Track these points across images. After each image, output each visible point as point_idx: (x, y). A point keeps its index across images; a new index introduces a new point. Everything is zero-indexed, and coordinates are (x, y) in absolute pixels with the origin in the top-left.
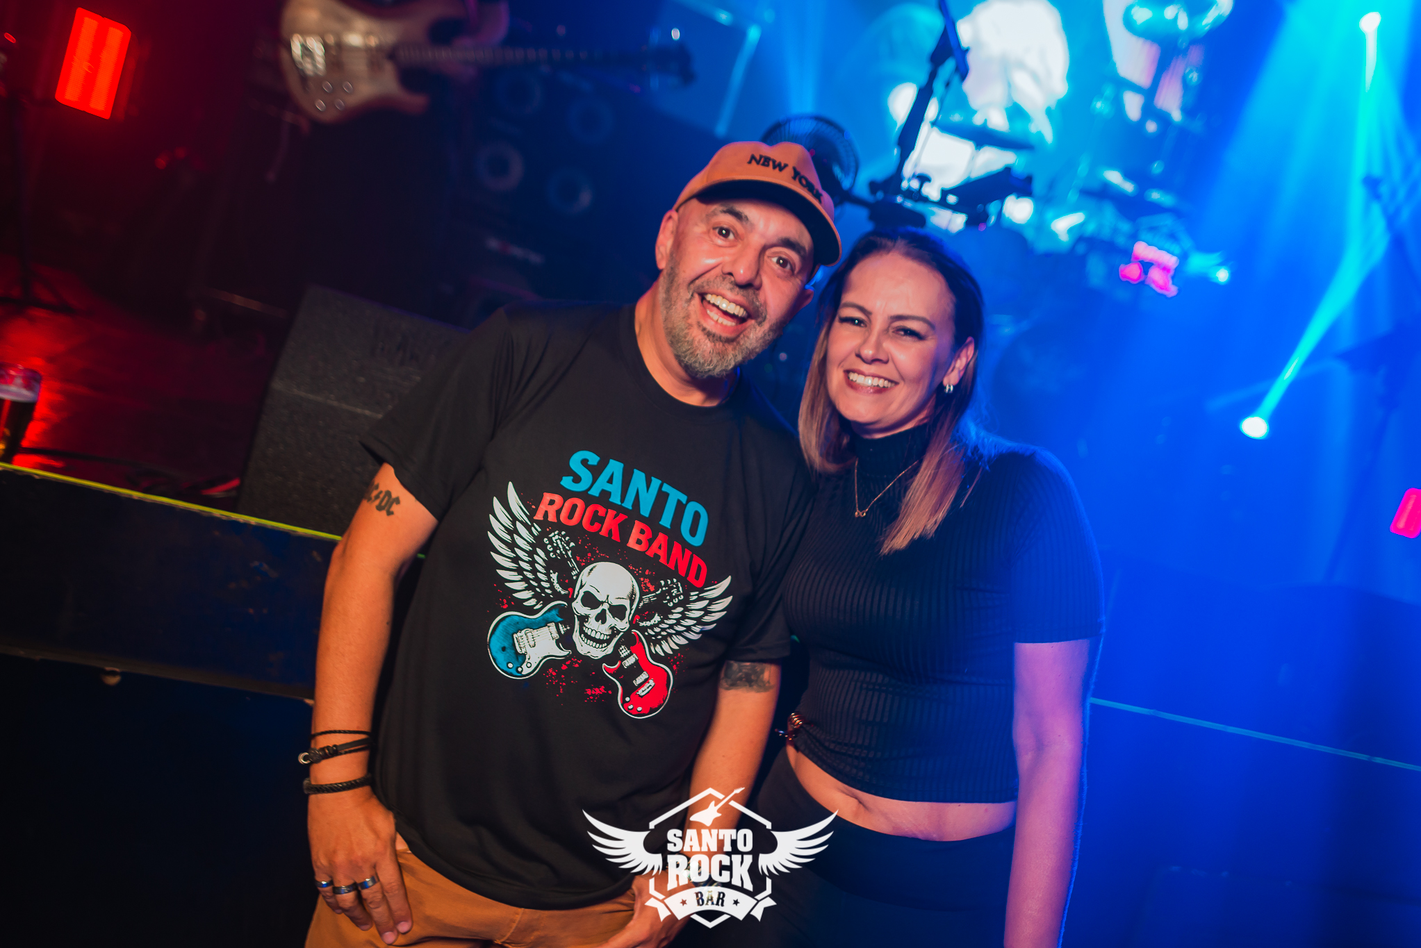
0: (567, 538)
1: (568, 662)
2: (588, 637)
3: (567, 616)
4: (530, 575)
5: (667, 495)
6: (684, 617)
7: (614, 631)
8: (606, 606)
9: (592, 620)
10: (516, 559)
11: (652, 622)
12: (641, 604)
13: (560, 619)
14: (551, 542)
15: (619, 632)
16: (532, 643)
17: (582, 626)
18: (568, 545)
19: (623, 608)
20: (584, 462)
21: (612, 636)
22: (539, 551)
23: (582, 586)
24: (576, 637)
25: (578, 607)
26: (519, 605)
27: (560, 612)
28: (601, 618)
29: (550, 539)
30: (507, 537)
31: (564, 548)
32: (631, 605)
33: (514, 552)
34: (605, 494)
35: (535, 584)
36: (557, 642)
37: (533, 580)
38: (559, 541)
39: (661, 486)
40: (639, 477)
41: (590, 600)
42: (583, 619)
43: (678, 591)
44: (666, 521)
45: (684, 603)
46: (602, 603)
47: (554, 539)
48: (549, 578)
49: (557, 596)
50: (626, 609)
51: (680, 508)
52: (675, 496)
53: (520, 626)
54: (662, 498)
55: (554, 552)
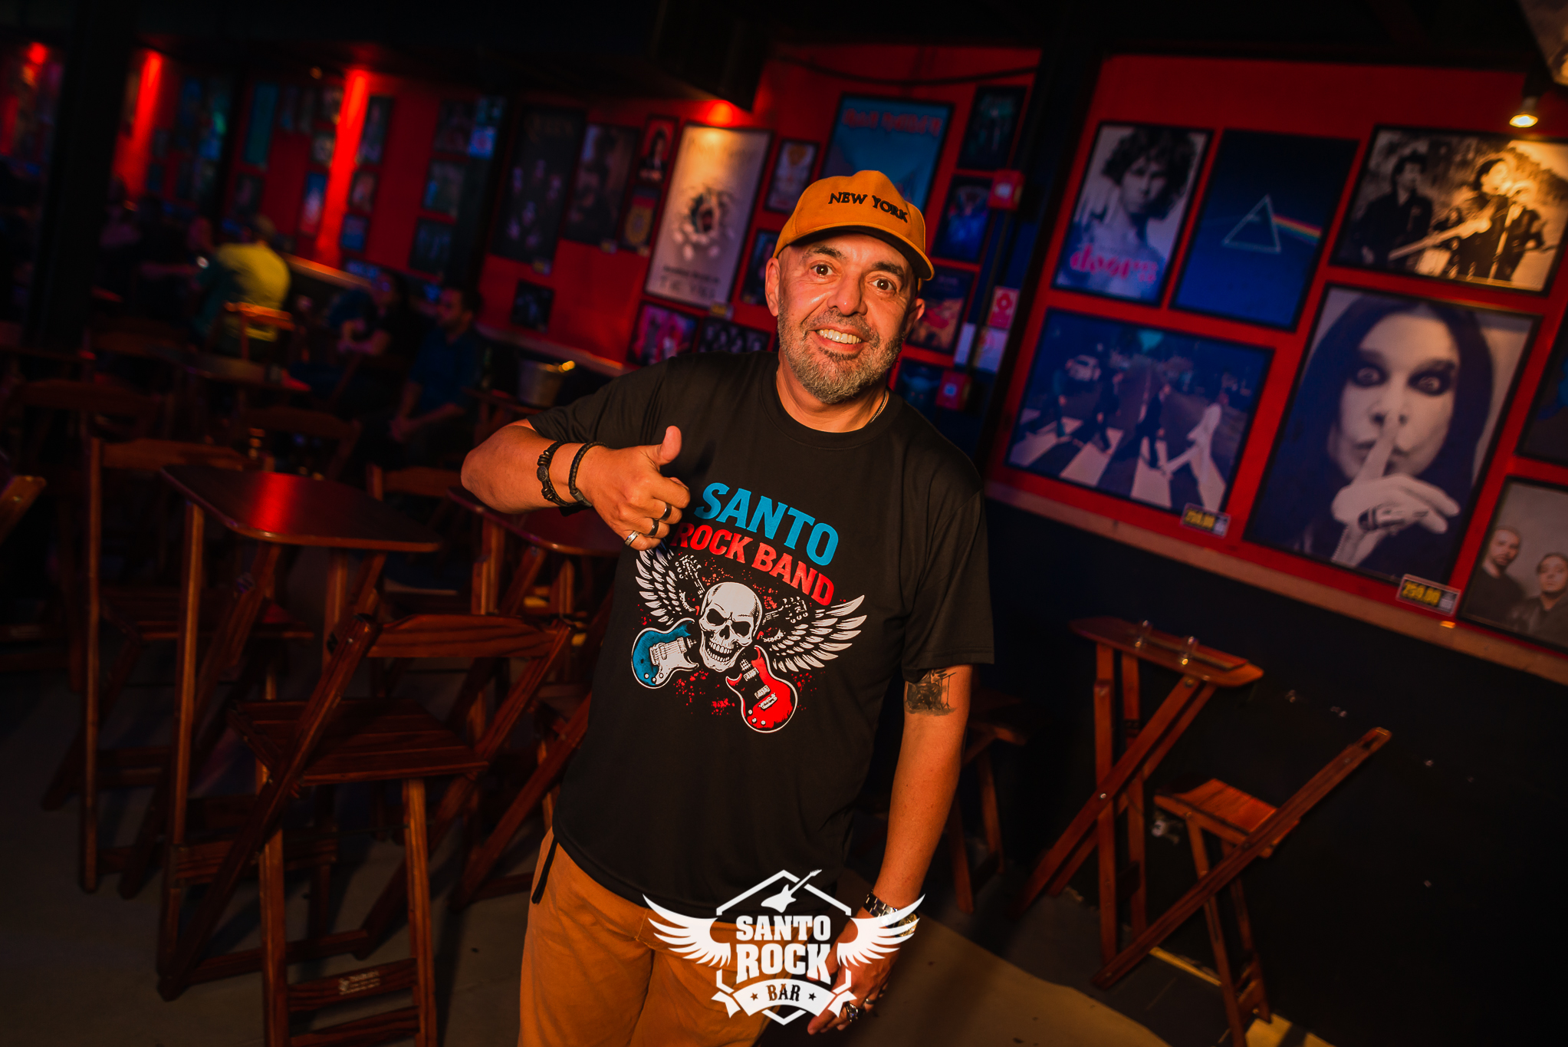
0: (695, 561)
1: (696, 675)
2: (714, 652)
3: (694, 631)
4: (663, 595)
5: (793, 518)
6: (809, 634)
7: (736, 646)
8: (729, 623)
9: (717, 635)
10: (652, 581)
11: (776, 638)
12: (764, 621)
13: (688, 634)
14: (681, 565)
15: (740, 647)
16: (664, 656)
17: (708, 641)
18: (695, 567)
19: (747, 625)
20: (715, 493)
21: (734, 650)
22: (671, 573)
23: (707, 605)
24: (703, 651)
25: (705, 624)
26: (654, 622)
27: (687, 628)
28: (725, 633)
29: (681, 563)
30: (648, 562)
31: (692, 570)
32: (755, 622)
33: (651, 575)
34: (732, 520)
35: (666, 602)
36: (685, 656)
37: (666, 599)
38: (687, 564)
39: (787, 510)
40: (765, 503)
41: (715, 617)
42: (709, 634)
43: (802, 608)
44: (791, 542)
45: (810, 620)
46: (726, 619)
47: (683, 562)
48: (679, 597)
49: (686, 613)
50: (750, 626)
51: (807, 530)
52: (801, 518)
53: (655, 640)
54: (787, 522)
55: (683, 573)
